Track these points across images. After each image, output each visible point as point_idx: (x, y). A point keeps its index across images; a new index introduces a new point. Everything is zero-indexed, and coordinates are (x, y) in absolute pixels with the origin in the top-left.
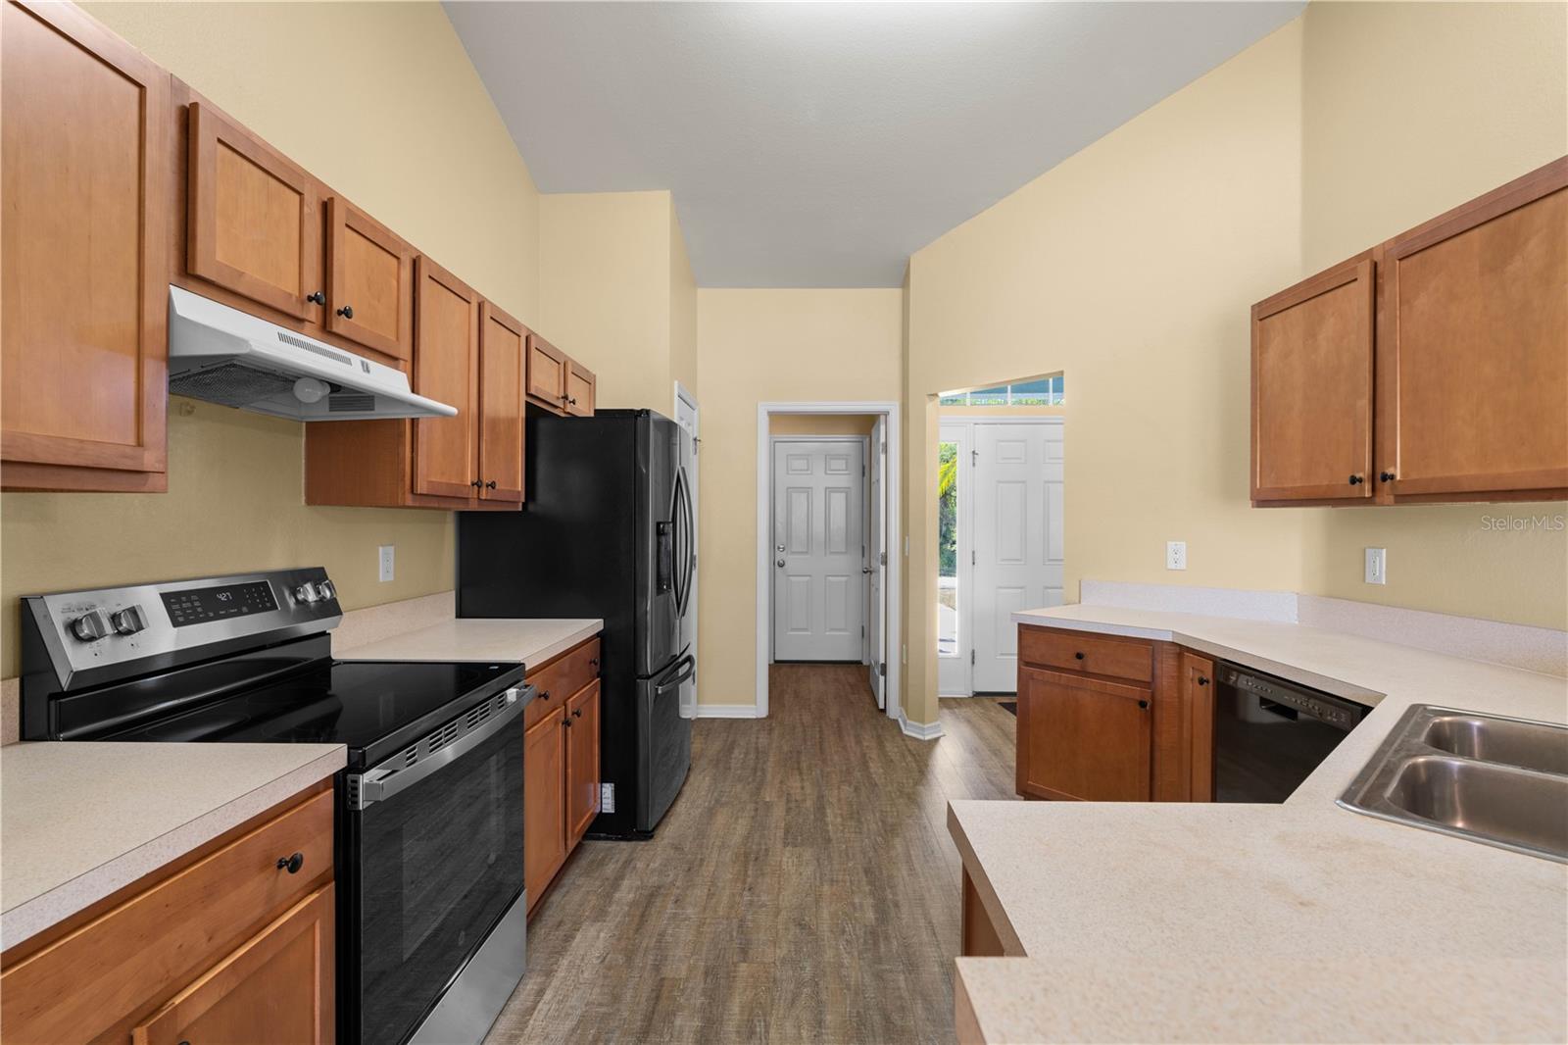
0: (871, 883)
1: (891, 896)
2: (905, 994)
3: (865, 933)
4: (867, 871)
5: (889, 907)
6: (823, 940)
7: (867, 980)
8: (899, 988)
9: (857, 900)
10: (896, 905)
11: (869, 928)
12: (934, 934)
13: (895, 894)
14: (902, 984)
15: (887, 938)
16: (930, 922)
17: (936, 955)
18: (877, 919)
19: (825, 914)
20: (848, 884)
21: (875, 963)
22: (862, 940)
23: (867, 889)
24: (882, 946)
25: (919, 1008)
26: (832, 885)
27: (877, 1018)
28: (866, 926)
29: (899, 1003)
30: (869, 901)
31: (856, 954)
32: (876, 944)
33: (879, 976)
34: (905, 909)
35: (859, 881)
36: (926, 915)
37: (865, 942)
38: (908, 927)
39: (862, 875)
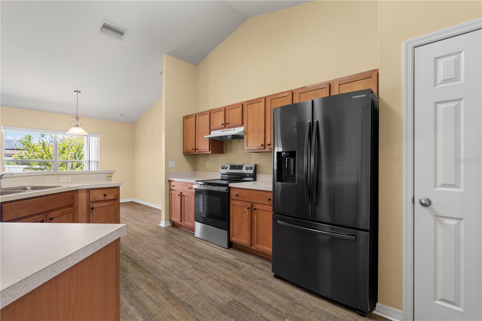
0: (184, 302)
1: (172, 301)
2: (147, 278)
3: (170, 286)
4: (190, 307)
5: (169, 297)
6: (180, 279)
7: (159, 277)
8: (150, 279)
9: (182, 293)
10: (167, 299)
11: (170, 288)
12: (147, 296)
13: (171, 302)
14: (149, 280)
15: (162, 287)
16: (151, 299)
17: (143, 291)
18: (170, 291)
19: (188, 285)
20: (191, 297)
21: (161, 281)
22: (169, 283)
23: (183, 299)
24: (162, 285)
25: (142, 278)
26: (196, 294)
27: (152, 272)
28: (171, 288)
29: (148, 276)
30: (177, 295)
31: (168, 280)
32: (164, 285)
33: (157, 279)
34: (163, 299)
35: (188, 300)
36: (154, 301)
37: (167, 283)
38: (158, 294)
39: (190, 304)
